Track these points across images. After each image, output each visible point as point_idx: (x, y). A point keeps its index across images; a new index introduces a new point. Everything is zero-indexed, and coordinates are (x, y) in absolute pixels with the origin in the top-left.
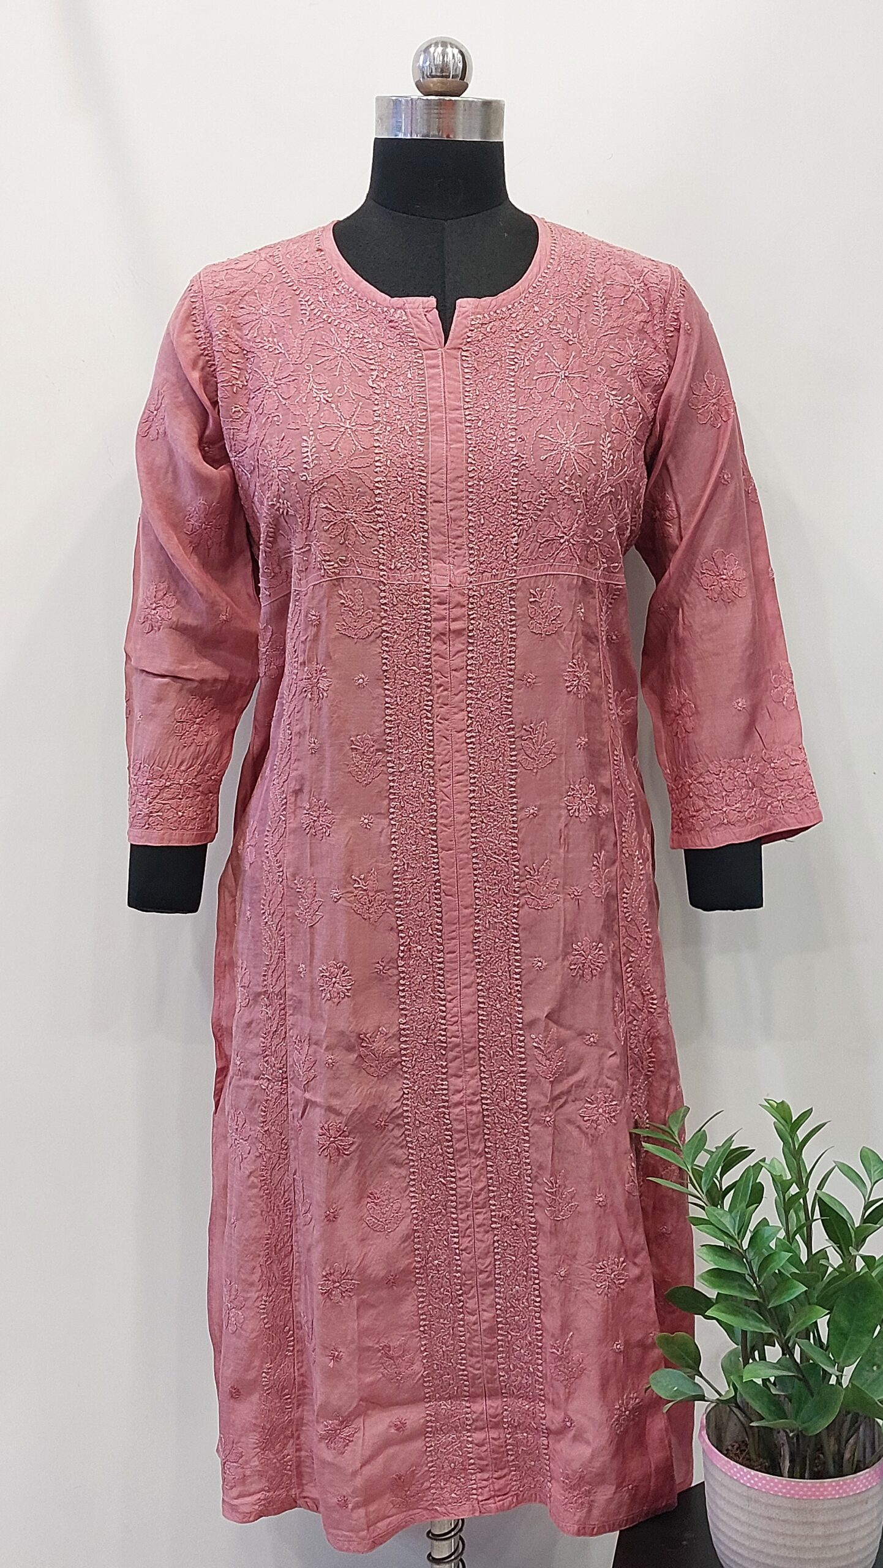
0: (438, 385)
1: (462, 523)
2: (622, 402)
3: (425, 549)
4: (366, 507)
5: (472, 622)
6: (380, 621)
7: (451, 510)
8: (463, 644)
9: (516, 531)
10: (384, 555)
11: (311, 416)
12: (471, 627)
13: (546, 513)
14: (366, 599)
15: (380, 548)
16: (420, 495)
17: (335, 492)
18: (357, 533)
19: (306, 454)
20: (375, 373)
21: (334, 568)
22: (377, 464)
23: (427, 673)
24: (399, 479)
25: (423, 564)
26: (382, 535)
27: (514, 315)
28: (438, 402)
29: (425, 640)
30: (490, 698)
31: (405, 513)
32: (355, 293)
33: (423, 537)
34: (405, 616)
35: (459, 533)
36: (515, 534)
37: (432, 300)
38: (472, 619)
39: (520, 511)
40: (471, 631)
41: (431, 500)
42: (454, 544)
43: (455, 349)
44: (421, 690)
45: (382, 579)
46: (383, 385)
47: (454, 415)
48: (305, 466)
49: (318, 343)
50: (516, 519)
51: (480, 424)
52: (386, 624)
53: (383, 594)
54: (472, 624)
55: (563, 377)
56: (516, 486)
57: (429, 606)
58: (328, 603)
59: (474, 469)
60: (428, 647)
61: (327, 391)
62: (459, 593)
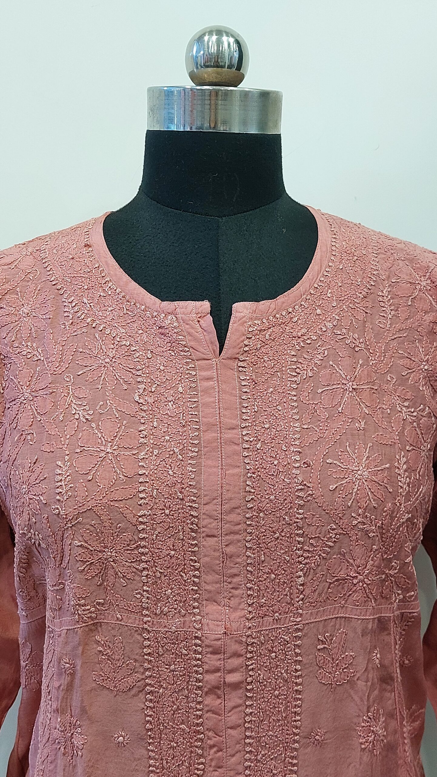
0: (212, 399)
1: (239, 560)
2: (415, 414)
3: (197, 590)
4: (128, 545)
5: (251, 673)
6: (143, 673)
7: (226, 545)
8: (240, 698)
9: (301, 570)
10: (148, 598)
11: (68, 437)
12: (249, 680)
13: (336, 550)
14: (127, 648)
15: (144, 591)
16: (191, 529)
17: (92, 529)
18: (116, 574)
19: (60, 484)
20: (142, 386)
21: (91, 612)
22: (141, 495)
23: (198, 732)
24: (167, 512)
25: (194, 608)
26: (146, 576)
27: (295, 319)
28: (211, 420)
29: (196, 694)
30: (272, 759)
31: (174, 550)
32: (123, 294)
33: (194, 576)
34: (172, 667)
35: (235, 571)
36: (301, 573)
37: (206, 305)
38: (250, 670)
39: (306, 548)
40: (248, 684)
41: (204, 535)
42: (230, 583)
43: (231, 359)
44: (192, 752)
45: (146, 626)
46: (151, 400)
47: (229, 435)
48: (58, 497)
49: (81, 350)
50: (302, 556)
51: (258, 446)
52: (150, 676)
53: (147, 643)
54: (250, 676)
55: (351, 390)
56: (301, 519)
57: (200, 656)
58: (83, 652)
59: (252, 499)
60: (199, 703)
61: (87, 408)
62: (236, 641)
